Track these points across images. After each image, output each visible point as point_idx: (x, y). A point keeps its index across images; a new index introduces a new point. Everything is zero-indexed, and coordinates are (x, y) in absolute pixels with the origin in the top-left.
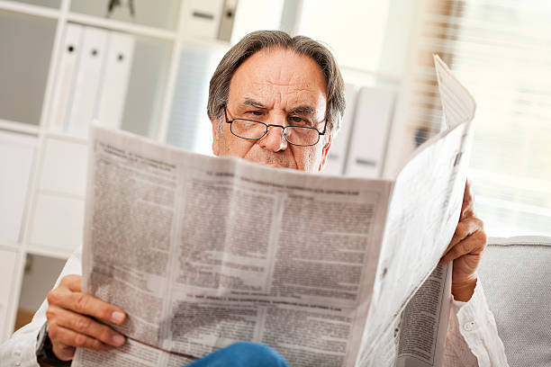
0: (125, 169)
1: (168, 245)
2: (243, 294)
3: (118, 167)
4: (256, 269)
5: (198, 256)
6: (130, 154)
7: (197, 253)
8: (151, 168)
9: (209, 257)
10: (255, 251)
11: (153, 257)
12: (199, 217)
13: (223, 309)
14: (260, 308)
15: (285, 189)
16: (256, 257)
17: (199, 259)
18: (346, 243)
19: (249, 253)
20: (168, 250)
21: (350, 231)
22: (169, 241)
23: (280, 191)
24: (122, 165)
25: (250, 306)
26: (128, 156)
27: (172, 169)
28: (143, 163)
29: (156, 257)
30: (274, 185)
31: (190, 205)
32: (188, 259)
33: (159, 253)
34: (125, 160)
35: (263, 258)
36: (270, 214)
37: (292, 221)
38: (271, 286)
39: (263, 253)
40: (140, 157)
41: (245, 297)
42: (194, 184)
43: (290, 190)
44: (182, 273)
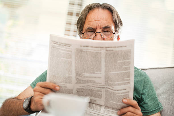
0: (58, 48)
1: (71, 73)
2: (96, 85)
3: (56, 48)
4: (99, 78)
5: (81, 75)
6: (59, 43)
7: (80, 74)
8: (65, 47)
9: (84, 76)
10: (98, 71)
11: (67, 78)
12: (79, 62)
13: (91, 90)
14: (102, 90)
15: (104, 48)
16: (98, 74)
17: (81, 76)
18: (125, 64)
19: (96, 73)
20: (71, 74)
21: (125, 60)
22: (71, 72)
23: (103, 49)
24: (57, 47)
25: (99, 89)
26: (59, 44)
27: (70, 46)
28: (63, 45)
29: (68, 78)
30: (101, 47)
31: (77, 58)
32: (78, 77)
33: (69, 76)
34: (57, 45)
35: (100, 74)
36: (101, 58)
37: (108, 59)
38: (104, 82)
39: (100, 72)
40: (62, 43)
41: (97, 86)
42: (77, 50)
43: (106, 48)
44: (77, 81)
